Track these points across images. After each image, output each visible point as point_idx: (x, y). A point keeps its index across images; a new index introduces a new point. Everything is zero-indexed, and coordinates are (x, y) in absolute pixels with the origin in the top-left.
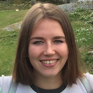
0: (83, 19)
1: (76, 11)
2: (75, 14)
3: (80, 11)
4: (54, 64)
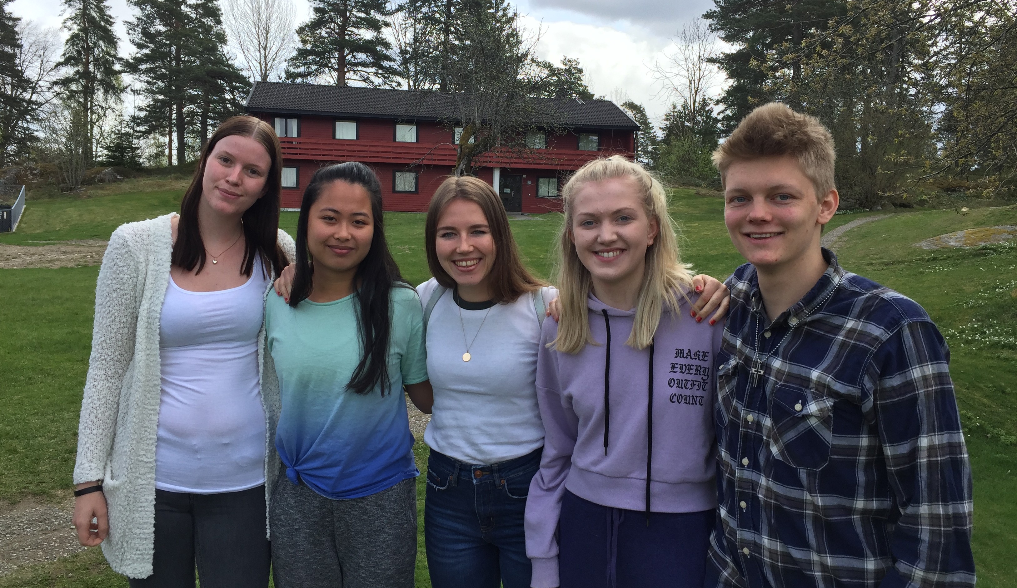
4: (473, 267)
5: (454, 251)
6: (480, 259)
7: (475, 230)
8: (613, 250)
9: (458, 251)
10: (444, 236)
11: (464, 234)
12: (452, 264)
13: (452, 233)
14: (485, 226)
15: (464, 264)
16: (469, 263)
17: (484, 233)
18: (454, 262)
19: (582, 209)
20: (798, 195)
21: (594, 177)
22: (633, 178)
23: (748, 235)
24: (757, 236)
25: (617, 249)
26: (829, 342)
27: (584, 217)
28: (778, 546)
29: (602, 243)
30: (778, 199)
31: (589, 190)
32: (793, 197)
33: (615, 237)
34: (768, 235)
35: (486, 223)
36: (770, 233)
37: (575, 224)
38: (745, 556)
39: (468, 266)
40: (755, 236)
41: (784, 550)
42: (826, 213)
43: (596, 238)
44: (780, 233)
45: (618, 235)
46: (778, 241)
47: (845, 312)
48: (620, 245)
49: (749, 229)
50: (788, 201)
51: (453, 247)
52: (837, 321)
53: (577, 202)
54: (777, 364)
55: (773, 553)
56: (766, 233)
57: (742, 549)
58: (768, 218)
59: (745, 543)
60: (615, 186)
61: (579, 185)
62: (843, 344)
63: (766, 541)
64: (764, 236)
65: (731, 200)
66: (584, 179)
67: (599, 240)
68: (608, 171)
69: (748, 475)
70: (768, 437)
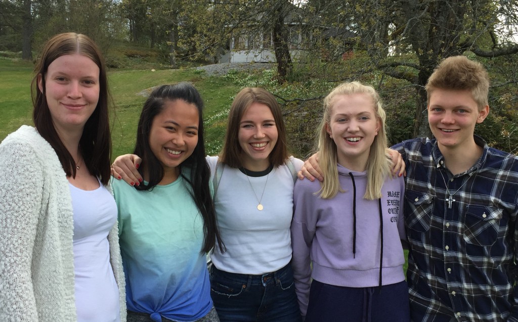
0: (237, 83)
1: (229, 73)
2: (228, 77)
3: (233, 74)
4: (263, 148)
5: (252, 137)
6: (268, 142)
7: (266, 124)
8: (356, 137)
9: (255, 137)
10: (245, 126)
11: (259, 126)
12: (249, 145)
13: (251, 124)
14: (273, 121)
15: (258, 145)
16: (261, 145)
17: (271, 125)
18: (250, 144)
19: (338, 112)
20: (470, 111)
21: (346, 93)
22: (369, 94)
23: (441, 129)
24: (446, 130)
25: (358, 137)
26: (492, 183)
27: (340, 116)
28: (472, 287)
29: (350, 132)
30: (459, 112)
31: (343, 99)
32: (467, 111)
33: (358, 129)
34: (452, 131)
35: (273, 119)
36: (453, 129)
37: (332, 120)
38: (453, 295)
39: (260, 147)
40: (444, 130)
41: (475, 288)
42: (482, 117)
43: (347, 129)
44: (457, 130)
45: (360, 128)
46: (457, 133)
47: (499, 167)
48: (360, 134)
49: (441, 126)
50: (464, 113)
51: (251, 134)
52: (494, 171)
53: (334, 107)
54: (463, 195)
55: (468, 290)
56: (451, 129)
57: (451, 292)
58: (453, 122)
59: (452, 289)
60: (359, 98)
61: (336, 97)
62: (500, 184)
63: (466, 286)
64: (449, 131)
65: (433, 109)
66: (340, 94)
67: (349, 130)
68: (355, 90)
69: (449, 254)
70: (462, 233)
